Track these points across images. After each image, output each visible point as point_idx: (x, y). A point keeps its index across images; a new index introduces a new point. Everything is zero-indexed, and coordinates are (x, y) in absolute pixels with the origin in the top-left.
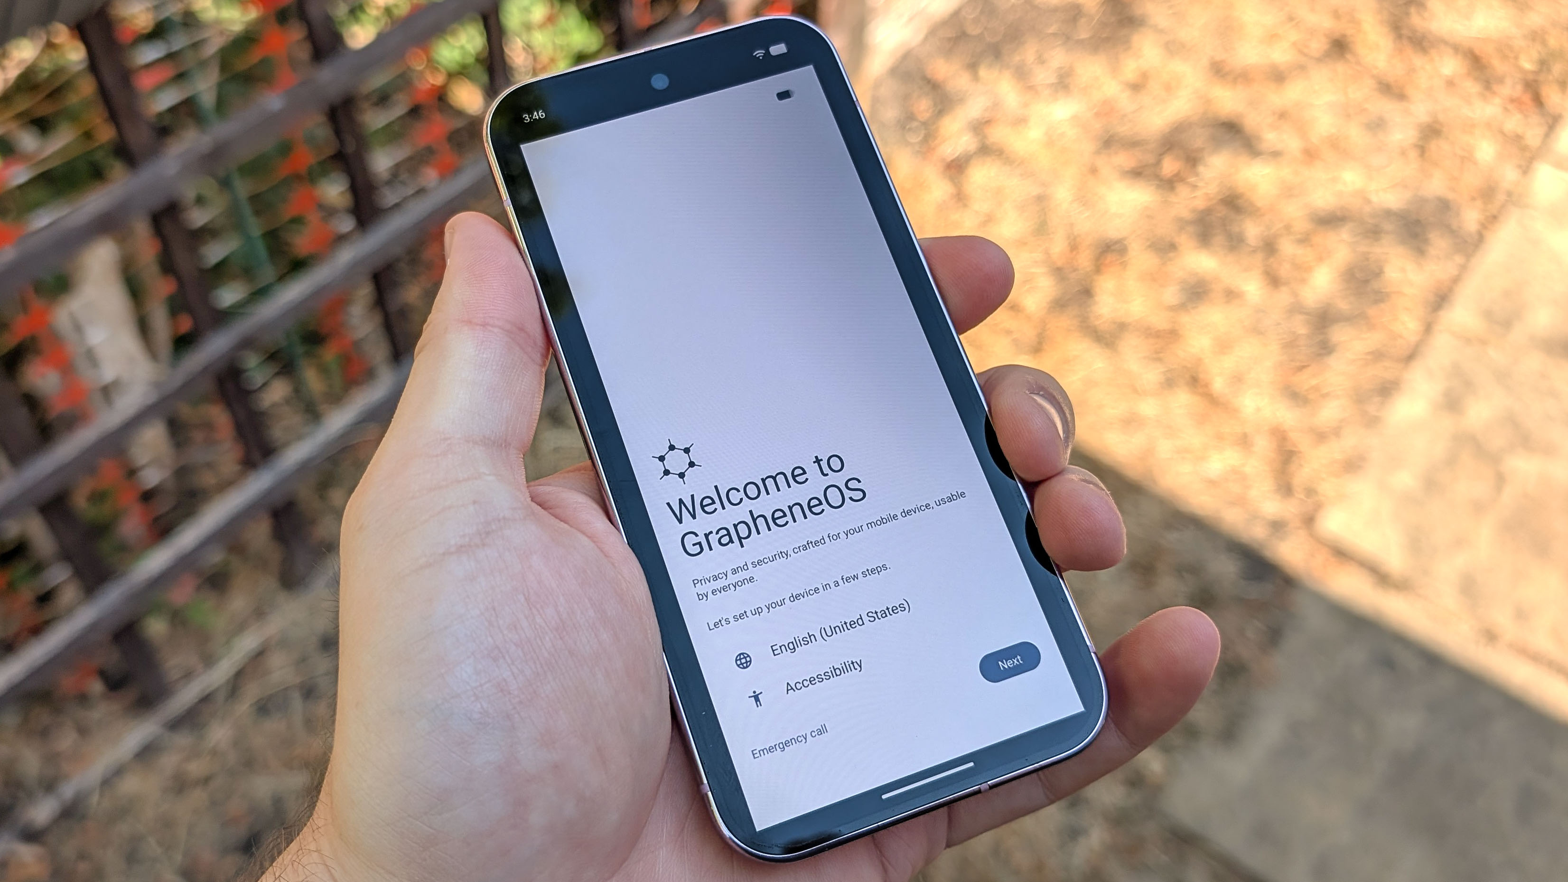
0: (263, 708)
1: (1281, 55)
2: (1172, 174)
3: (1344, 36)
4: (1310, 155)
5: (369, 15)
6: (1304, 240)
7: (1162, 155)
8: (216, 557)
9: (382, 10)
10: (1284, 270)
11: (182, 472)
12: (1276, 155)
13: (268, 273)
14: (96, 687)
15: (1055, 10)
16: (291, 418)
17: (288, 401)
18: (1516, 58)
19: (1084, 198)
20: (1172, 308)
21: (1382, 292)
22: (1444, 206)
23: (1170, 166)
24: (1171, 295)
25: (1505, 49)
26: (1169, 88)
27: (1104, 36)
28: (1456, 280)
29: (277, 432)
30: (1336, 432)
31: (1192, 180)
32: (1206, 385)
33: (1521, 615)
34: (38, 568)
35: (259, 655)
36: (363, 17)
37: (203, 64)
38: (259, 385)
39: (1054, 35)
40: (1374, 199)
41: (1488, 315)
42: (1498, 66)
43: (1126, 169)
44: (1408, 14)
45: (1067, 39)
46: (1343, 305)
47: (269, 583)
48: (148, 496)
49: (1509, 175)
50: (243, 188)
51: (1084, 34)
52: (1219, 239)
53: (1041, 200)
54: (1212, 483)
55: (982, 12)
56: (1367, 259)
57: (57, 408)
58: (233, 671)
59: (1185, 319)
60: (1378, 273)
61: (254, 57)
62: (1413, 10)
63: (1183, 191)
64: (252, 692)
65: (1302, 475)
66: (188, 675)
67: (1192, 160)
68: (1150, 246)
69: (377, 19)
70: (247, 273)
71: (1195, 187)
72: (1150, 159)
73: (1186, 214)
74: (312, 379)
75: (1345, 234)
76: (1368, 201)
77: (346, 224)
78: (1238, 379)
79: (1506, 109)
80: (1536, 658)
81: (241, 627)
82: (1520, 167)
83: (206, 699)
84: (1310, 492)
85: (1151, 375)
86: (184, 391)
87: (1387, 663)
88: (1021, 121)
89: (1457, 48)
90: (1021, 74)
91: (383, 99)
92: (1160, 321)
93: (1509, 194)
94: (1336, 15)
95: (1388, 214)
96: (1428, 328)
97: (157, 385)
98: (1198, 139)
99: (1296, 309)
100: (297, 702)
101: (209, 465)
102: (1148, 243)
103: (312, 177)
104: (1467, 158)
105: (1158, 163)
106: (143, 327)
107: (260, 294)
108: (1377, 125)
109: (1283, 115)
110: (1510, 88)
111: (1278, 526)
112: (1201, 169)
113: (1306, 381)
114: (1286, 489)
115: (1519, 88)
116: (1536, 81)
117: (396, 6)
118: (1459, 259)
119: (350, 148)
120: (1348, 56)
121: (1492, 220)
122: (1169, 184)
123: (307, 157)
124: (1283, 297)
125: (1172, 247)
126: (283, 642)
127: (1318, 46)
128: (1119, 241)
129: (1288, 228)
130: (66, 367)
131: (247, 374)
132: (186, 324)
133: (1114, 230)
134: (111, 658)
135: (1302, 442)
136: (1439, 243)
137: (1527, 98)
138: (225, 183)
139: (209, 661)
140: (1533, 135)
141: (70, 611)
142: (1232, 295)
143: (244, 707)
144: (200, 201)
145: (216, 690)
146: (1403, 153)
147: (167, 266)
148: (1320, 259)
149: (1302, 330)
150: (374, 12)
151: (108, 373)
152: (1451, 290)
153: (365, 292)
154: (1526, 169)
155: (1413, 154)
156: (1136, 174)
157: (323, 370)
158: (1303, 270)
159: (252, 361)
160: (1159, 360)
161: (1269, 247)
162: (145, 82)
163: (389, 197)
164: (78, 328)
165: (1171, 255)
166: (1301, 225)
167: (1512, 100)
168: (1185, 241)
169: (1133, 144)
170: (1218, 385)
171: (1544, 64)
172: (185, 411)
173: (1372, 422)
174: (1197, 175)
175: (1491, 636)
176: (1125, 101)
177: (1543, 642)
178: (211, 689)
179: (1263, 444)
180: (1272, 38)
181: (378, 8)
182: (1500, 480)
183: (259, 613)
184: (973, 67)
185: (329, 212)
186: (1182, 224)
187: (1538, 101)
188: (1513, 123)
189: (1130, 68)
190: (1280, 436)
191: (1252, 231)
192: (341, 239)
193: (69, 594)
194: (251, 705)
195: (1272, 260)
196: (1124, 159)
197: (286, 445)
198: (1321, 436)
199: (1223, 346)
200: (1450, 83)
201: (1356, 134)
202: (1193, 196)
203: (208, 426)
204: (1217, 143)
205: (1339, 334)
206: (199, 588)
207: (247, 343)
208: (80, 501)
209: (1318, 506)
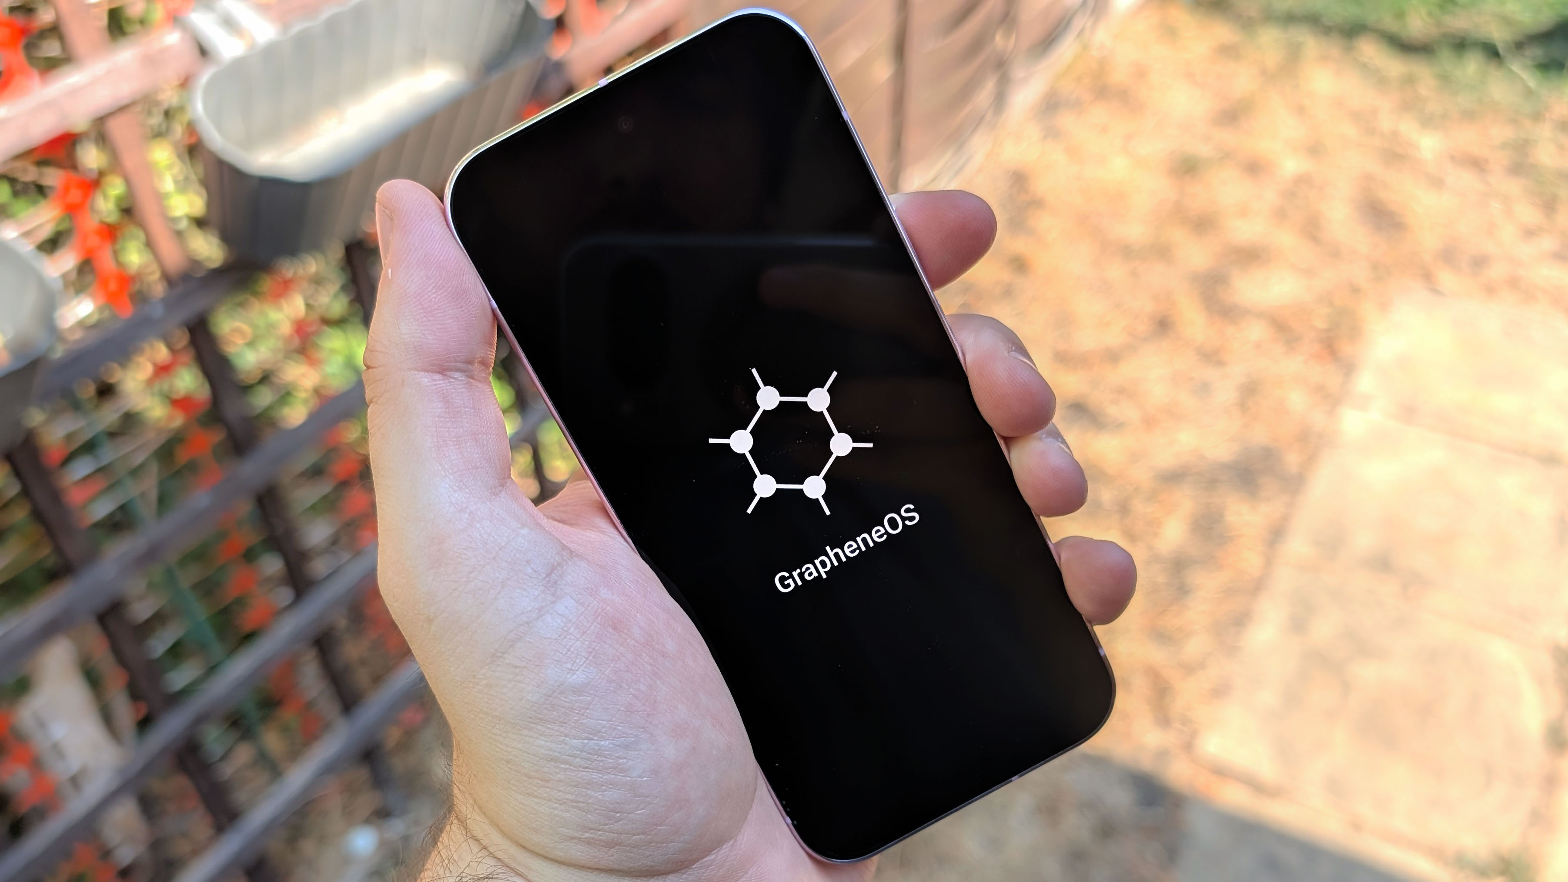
1: (1113, 338)
3: (1165, 315)
4: (1150, 423)
6: (1153, 498)
9: (310, 392)
10: (1140, 527)
11: (156, 845)
13: (217, 649)
18: (1310, 319)
21: (1224, 536)
22: (1269, 453)
28: (1286, 518)
29: (240, 796)
30: (1202, 664)
33: (1380, 802)
36: (293, 400)
38: (218, 757)
40: (1209, 454)
41: (1319, 542)
42: (1297, 326)
44: (1216, 291)
46: (1194, 550)
48: (125, 873)
49: (1318, 418)
50: (185, 578)
56: (1209, 509)
57: (24, 805)
60: (1219, 519)
62: (1219, 287)
65: (1177, 706)
69: (306, 401)
74: (272, 741)
75: (1187, 488)
76: (1204, 457)
77: (285, 595)
79: (1308, 363)
82: (1326, 410)
84: (1186, 721)
87: (1272, 865)
89: (1261, 315)
93: (1321, 436)
94: (1157, 298)
95: (1222, 466)
96: (1269, 562)
99: (1154, 560)
101: (183, 834)
103: (250, 556)
104: (1281, 409)
106: (106, 717)
107: (212, 670)
108: (1204, 389)
109: (1121, 391)
110: (1310, 344)
111: (1163, 754)
113: (1168, 622)
114: (1164, 721)
115: (1317, 344)
116: (1330, 337)
118: (1285, 499)
119: (279, 533)
120: (1172, 333)
121: (1311, 459)
124: (1143, 552)
127: (1144, 327)
129: (1137, 489)
130: (36, 765)
131: (207, 747)
132: (144, 708)
135: (1173, 676)
136: (1269, 486)
137: (1324, 353)
140: (1333, 383)
146: (1227, 411)
148: (1169, 513)
149: (1161, 579)
150: (303, 395)
151: (75, 762)
152: (1284, 526)
154: (1331, 413)
155: (1236, 412)
157: (284, 730)
158: (1155, 524)
159: (211, 733)
161: (1123, 508)
162: (77, 497)
163: (319, 567)
164: (42, 725)
166: (1149, 485)
167: (1312, 356)
171: (1334, 322)
172: (157, 786)
173: (1232, 651)
175: (1357, 826)
179: (1141, 684)
180: (1103, 324)
181: (306, 390)
182: (1346, 687)
185: (269, 584)
187: (1333, 352)
188: (1316, 373)
190: (1152, 674)
191: (1107, 495)
192: (282, 611)
198: (1189, 669)
200: (1258, 346)
201: (1186, 400)
207: (201, 719)
209: (1194, 734)
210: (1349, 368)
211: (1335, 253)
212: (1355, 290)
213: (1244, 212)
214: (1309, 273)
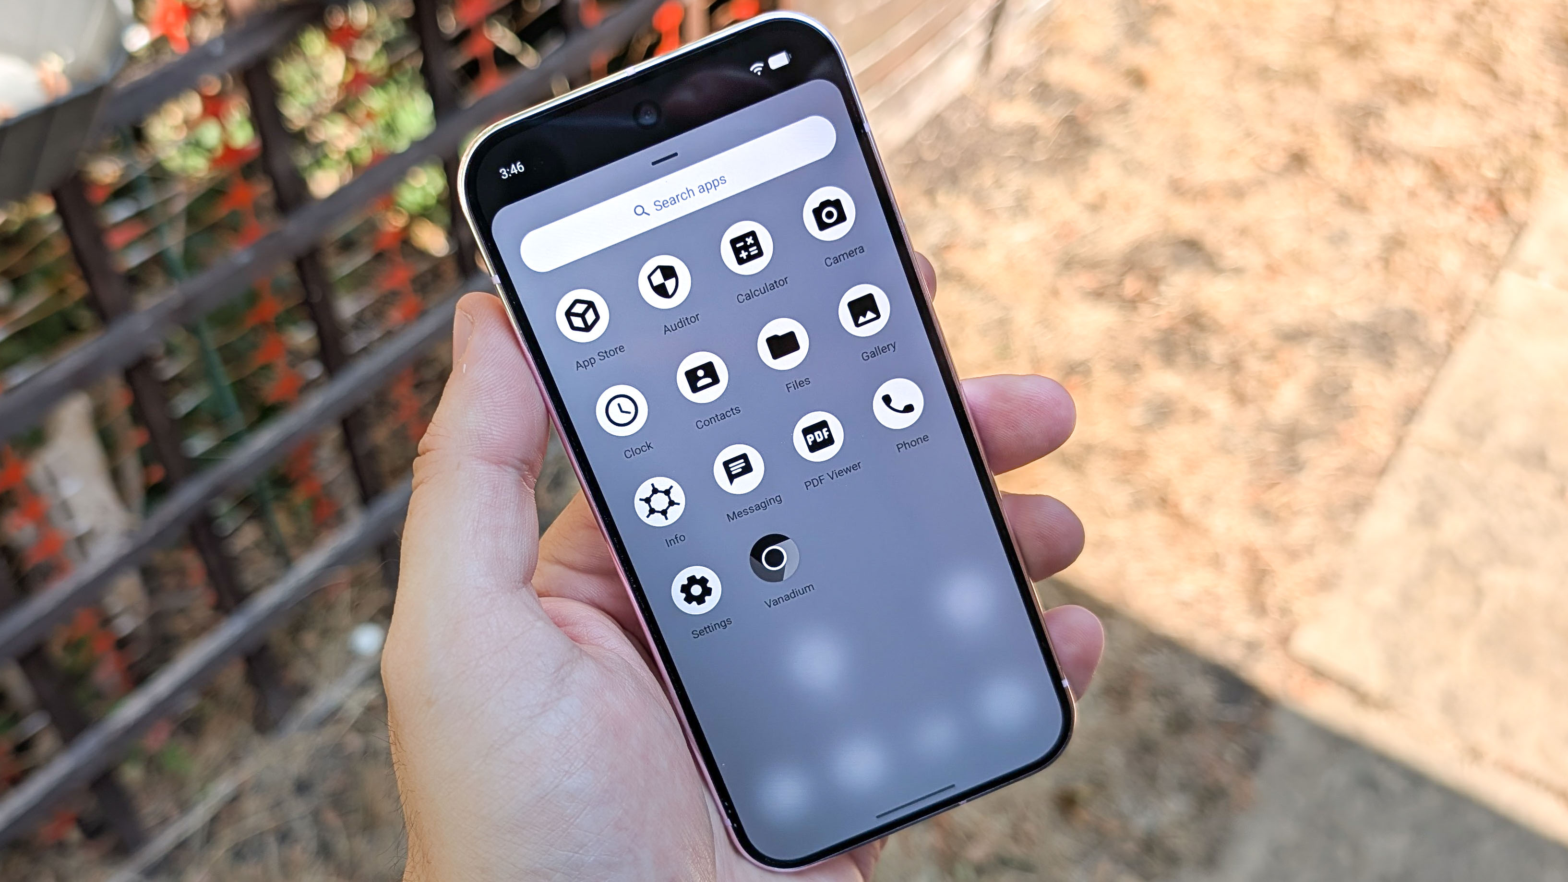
0: (239, 854)
1: (1240, 171)
2: (1134, 294)
3: (1303, 150)
4: (1273, 270)
5: (331, 159)
6: (1270, 356)
7: (1123, 274)
8: (190, 703)
9: (343, 154)
10: (1251, 387)
11: (155, 619)
12: (1238, 271)
13: (237, 420)
14: (74, 835)
15: (1010, 134)
16: (264, 563)
17: (257, 545)
18: (1478, 167)
19: (1046, 322)
20: (1138, 429)
21: (1350, 407)
22: (1411, 317)
23: (1131, 286)
24: (1137, 415)
25: (1466, 158)
26: (1127, 207)
27: (1061, 157)
28: (1426, 392)
29: (248, 577)
30: (1310, 549)
31: (1154, 300)
32: (1176, 506)
33: (1505, 732)
34: (16, 718)
35: (235, 800)
36: (326, 162)
37: (172, 220)
38: (230, 531)
39: (1011, 157)
40: (1339, 313)
41: (1460, 427)
42: (1461, 175)
43: (1089, 290)
44: (1366, 126)
45: (1024, 162)
46: (1312, 421)
47: (243, 727)
48: (122, 644)
49: (1476, 285)
50: (212, 338)
51: (1040, 155)
52: (1184, 358)
53: (1003, 324)
54: (1185, 605)
55: (938, 138)
56: (1335, 374)
57: (34, 560)
58: (208, 817)
59: (1152, 440)
60: (1347, 388)
61: (221, 211)
62: (1371, 121)
63: (1145, 310)
64: (228, 838)
65: (1275, 595)
66: (165, 822)
67: (1154, 279)
68: (1114, 367)
69: (339, 163)
70: (217, 420)
71: (1157, 306)
72: (1112, 279)
73: (1149, 334)
74: (283, 523)
75: (1311, 348)
76: (1333, 315)
77: (314, 370)
78: (1207, 499)
79: (1470, 219)
80: (1523, 776)
81: (214, 773)
82: (1486, 276)
83: (182, 845)
84: (1285, 611)
85: (1120, 497)
86: (158, 540)
87: (1370, 784)
88: (979, 245)
89: (1417, 159)
90: (979, 199)
91: (347, 245)
92: (1127, 442)
93: (1477, 304)
94: (1294, 128)
95: (1354, 327)
96: (1399, 442)
97: (129, 534)
98: (1159, 258)
99: (1264, 426)
100: (272, 846)
101: (182, 611)
102: (1113, 364)
103: (280, 323)
104: (1432, 269)
105: (1120, 283)
106: (116, 476)
107: (231, 441)
108: (1339, 239)
109: (1244, 232)
110: (1474, 197)
111: (1252, 646)
112: (1163, 288)
113: (1275, 498)
114: (1260, 609)
115: (1483, 196)
116: (1499, 189)
117: (357, 149)
118: (1428, 371)
119: (316, 298)
120: (1308, 170)
121: (1460, 331)
122: (1132, 304)
123: (274, 306)
124: (1250, 415)
125: (1137, 367)
126: (258, 786)
127: (1277, 160)
128: (1083, 363)
129: (1253, 345)
130: (42, 519)
131: (218, 521)
132: (158, 474)
133: (1077, 353)
134: (89, 806)
135: (1274, 560)
136: (1406, 355)
137: (1491, 206)
138: (193, 330)
139: (184, 807)
140: (1499, 244)
141: (48, 760)
142: (1198, 414)
143: (220, 852)
144: (170, 351)
145: (192, 836)
146: (1367, 266)
147: (138, 415)
148: (1287, 375)
149: (1272, 448)
150: (336, 156)
151: (83, 523)
152: (1421, 402)
153: (333, 435)
154: (1493, 278)
155: (1377, 266)
156: (1098, 294)
157: (294, 514)
158: (1269, 386)
159: (223, 507)
160: (1127, 481)
161: (1235, 365)
162: (117, 239)
163: (356, 342)
164: (53, 481)
165: (1136, 375)
166: (1266, 342)
167: (1476, 209)
168: (1149, 361)
169: (1093, 265)
170: (1188, 505)
171: (1506, 171)
172: (158, 557)
173: (1345, 539)
174: (1159, 294)
175: (1475, 754)
176: (1085, 223)
177: (1529, 760)
178: (188, 835)
179: (1235, 564)
180: (1230, 153)
181: (340, 152)
182: (1479, 595)
183: (234, 758)
184: (930, 193)
185: (297, 357)
186: (1145, 343)
187: (1502, 209)
188: (1478, 232)
189: (1089, 188)
190: (1251, 555)
191: (1217, 349)
192: (309, 386)
193: (47, 743)
194: (227, 851)
195: (1237, 378)
196: (1086, 280)
197: (258, 589)
198: (1293, 555)
199: (1191, 466)
200: (1412, 194)
201: (1318, 248)
202: (1156, 315)
203: (181, 571)
204: (1178, 262)
205: (1308, 450)
206: (173, 734)
207: (218, 491)
208: (57, 650)
209: (1294, 626)
210: (1519, 230)
211: (1516, 94)
212: (1536, 137)
213: (1409, 37)
214: (1481, 113)
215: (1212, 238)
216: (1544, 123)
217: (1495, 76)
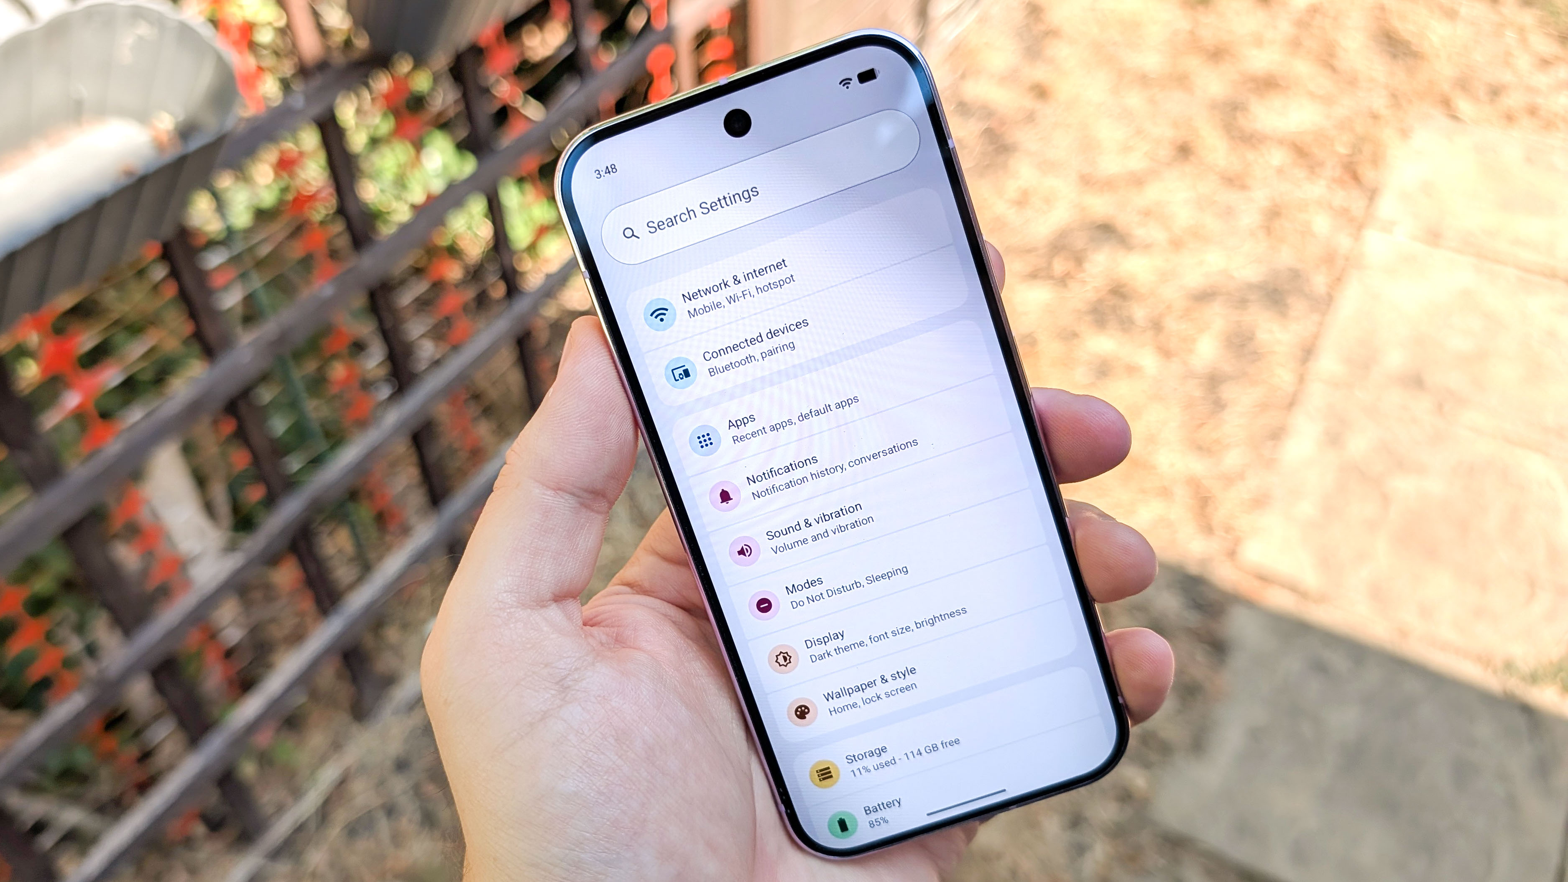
0: (352, 831)
1: (1136, 163)
2: (1063, 273)
3: (1186, 142)
4: (1177, 244)
6: (1185, 316)
7: (1051, 258)
8: (296, 701)
10: (1173, 343)
13: (322, 440)
14: (200, 829)
18: (1332, 145)
21: (1257, 353)
22: (1295, 275)
23: (1059, 266)
24: (1081, 375)
25: (1322, 138)
26: (1049, 201)
27: (986, 163)
28: (1316, 336)
30: (1241, 476)
31: (1081, 276)
33: (1425, 612)
34: (140, 730)
35: (342, 783)
40: (1236, 275)
41: (1349, 361)
42: (1318, 152)
43: (1024, 274)
44: (1236, 118)
46: (1228, 367)
47: (342, 718)
48: (230, 653)
49: (1344, 242)
52: (1113, 323)
56: (1241, 326)
58: (320, 800)
60: (1251, 338)
62: (1239, 114)
63: (1075, 286)
64: (341, 817)
65: (1219, 515)
66: (280, 809)
67: (1079, 259)
68: (1056, 336)
71: (1084, 282)
72: (1042, 262)
73: (1081, 306)
75: (1218, 307)
76: (1232, 278)
77: (385, 391)
79: (1331, 188)
81: (321, 761)
82: (1352, 234)
83: (299, 829)
84: (1228, 529)
89: (1281, 142)
93: (1347, 259)
94: (1176, 125)
95: (1251, 287)
96: (1301, 379)
98: (1079, 241)
99: (1188, 375)
100: (382, 821)
101: (275, 620)
102: (1055, 334)
103: (352, 352)
104: (1307, 232)
105: (1050, 264)
108: (1228, 213)
109: (1147, 213)
110: (1332, 169)
111: (1208, 560)
112: (1087, 266)
113: (1208, 435)
114: (1208, 529)
115: (1339, 169)
116: (1352, 163)
118: (1316, 317)
119: (389, 323)
120: (1193, 158)
121: (1338, 281)
122: (1063, 281)
124: (1176, 366)
125: (1075, 335)
126: (362, 769)
127: (1165, 152)
128: (1029, 336)
129: (1169, 308)
132: (261, 491)
133: (1023, 326)
134: (213, 801)
135: (1214, 488)
136: (1297, 305)
137: (1347, 177)
139: (296, 795)
140: (1357, 207)
141: (173, 765)
142: (1132, 370)
143: (336, 831)
145: (308, 819)
146: (1253, 234)
148: (1201, 331)
149: (1198, 393)
152: (1314, 344)
154: (1357, 236)
155: (1261, 234)
158: (1188, 342)
161: (1157, 326)
162: (218, 281)
165: (1075, 341)
166: (1181, 304)
167: (1335, 180)
168: (1085, 329)
171: (1356, 148)
173: (1270, 464)
174: (1084, 271)
176: (1013, 216)
178: (303, 820)
179: (1181, 493)
180: (1126, 149)
182: (1386, 499)
183: (337, 746)
185: (367, 381)
186: (1079, 314)
187: (1356, 177)
188: (1340, 198)
189: (1012, 188)
190: (1194, 484)
191: (1140, 313)
192: (380, 408)
193: (171, 749)
194: (342, 830)
195: (1161, 336)
196: (1021, 265)
198: (1229, 481)
200: (1280, 171)
201: (1212, 223)
202: (1083, 290)
204: (1097, 243)
205: (1228, 392)
206: (279, 730)
209: (1237, 542)
210: (1372, 194)
211: (1352, 82)
212: (1375, 117)
213: (1259, 41)
214: (1327, 101)
215: (1125, 220)
216: (1379, 102)
217: (1333, 69)
